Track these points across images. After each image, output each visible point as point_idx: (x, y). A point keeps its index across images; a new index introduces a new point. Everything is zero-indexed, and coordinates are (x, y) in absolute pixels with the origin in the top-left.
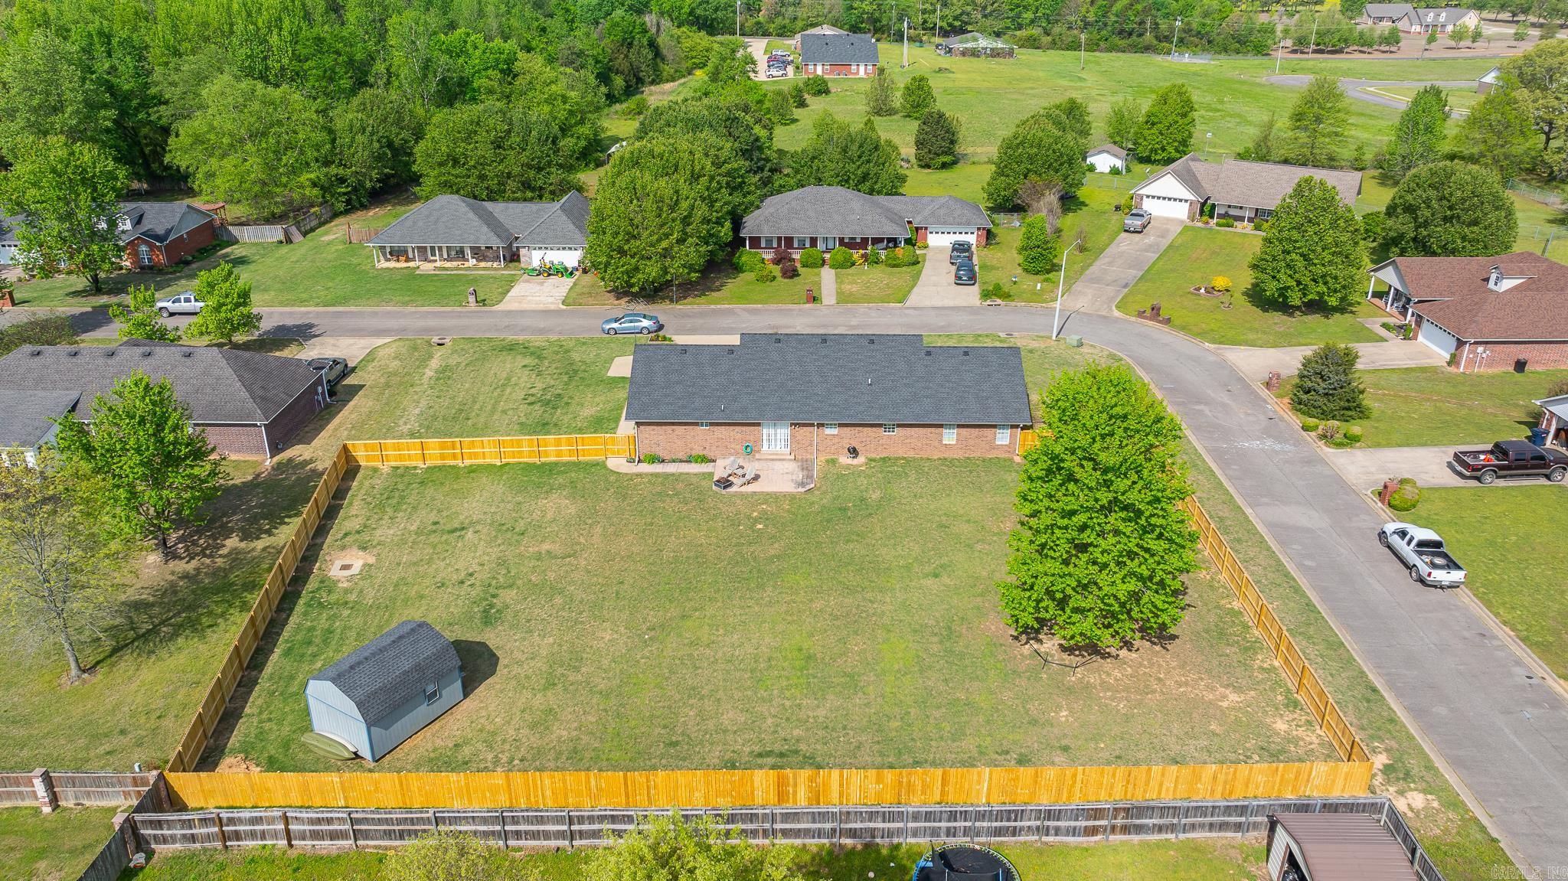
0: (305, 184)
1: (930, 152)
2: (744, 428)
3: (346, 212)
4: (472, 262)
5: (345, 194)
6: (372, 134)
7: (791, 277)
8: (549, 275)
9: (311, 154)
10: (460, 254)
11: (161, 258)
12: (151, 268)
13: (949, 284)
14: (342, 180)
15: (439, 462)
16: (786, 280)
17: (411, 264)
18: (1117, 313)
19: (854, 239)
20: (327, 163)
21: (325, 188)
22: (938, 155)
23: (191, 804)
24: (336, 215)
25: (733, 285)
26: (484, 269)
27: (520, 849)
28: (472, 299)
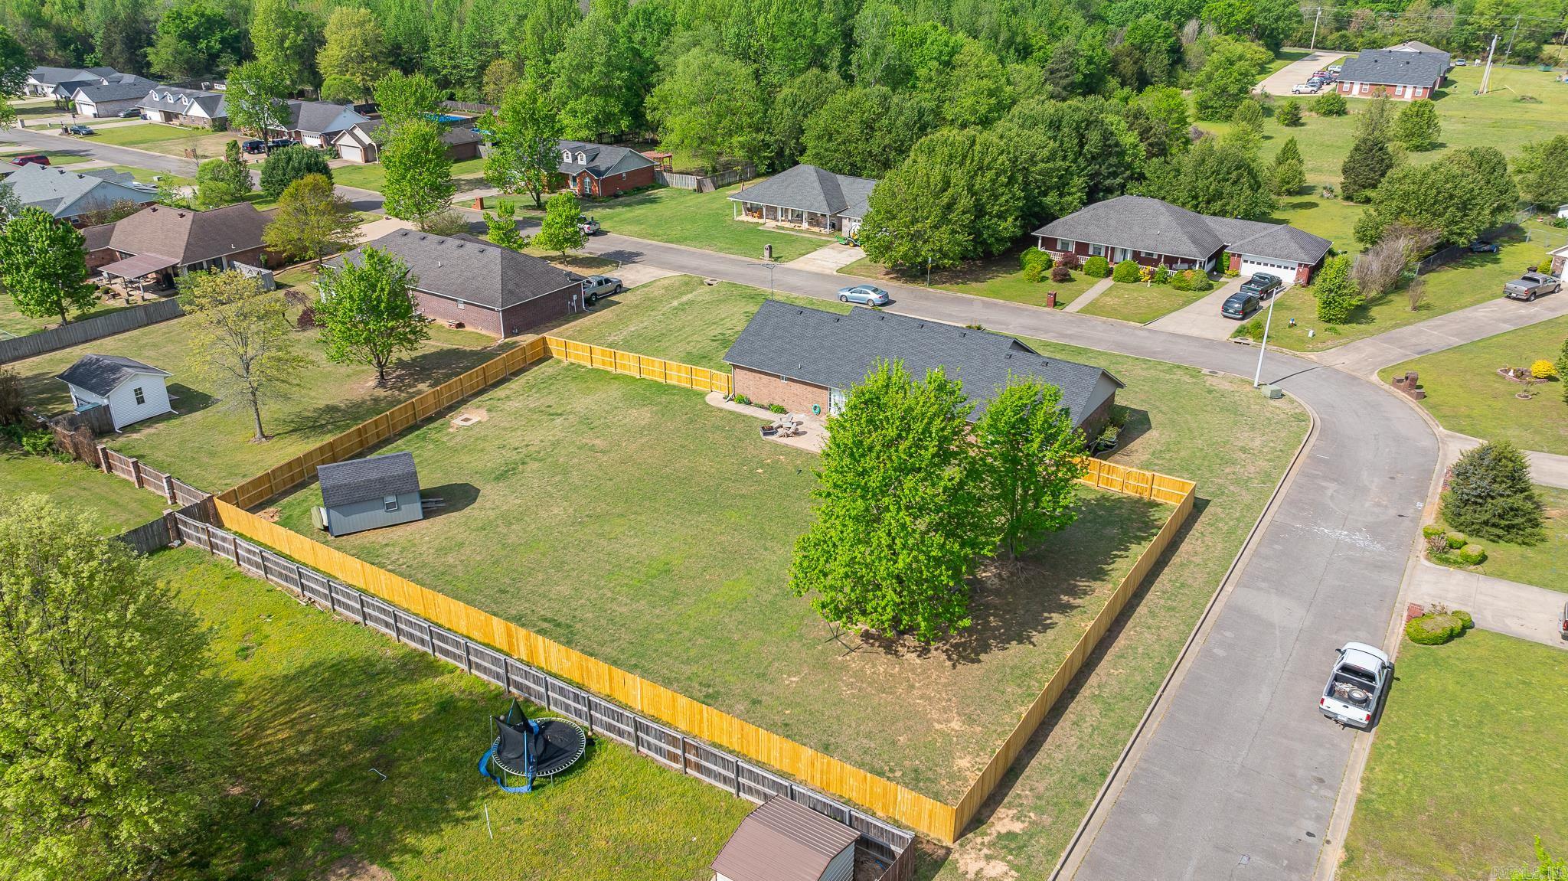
0: (735, 148)
1: (1355, 182)
2: (815, 389)
3: (767, 174)
4: (805, 225)
5: (768, 158)
6: (800, 108)
7: (1062, 281)
8: (855, 246)
9: (746, 120)
10: (798, 217)
11: (597, 190)
12: (589, 196)
13: (1216, 315)
14: (767, 146)
15: (602, 367)
16: (1055, 284)
17: (761, 221)
18: (1375, 378)
19: (1152, 254)
20: (758, 130)
21: (752, 150)
22: (1364, 187)
23: (227, 525)
24: (759, 175)
25: (1002, 281)
26: (814, 233)
27: (340, 614)
28: (767, 253)
